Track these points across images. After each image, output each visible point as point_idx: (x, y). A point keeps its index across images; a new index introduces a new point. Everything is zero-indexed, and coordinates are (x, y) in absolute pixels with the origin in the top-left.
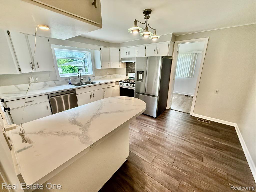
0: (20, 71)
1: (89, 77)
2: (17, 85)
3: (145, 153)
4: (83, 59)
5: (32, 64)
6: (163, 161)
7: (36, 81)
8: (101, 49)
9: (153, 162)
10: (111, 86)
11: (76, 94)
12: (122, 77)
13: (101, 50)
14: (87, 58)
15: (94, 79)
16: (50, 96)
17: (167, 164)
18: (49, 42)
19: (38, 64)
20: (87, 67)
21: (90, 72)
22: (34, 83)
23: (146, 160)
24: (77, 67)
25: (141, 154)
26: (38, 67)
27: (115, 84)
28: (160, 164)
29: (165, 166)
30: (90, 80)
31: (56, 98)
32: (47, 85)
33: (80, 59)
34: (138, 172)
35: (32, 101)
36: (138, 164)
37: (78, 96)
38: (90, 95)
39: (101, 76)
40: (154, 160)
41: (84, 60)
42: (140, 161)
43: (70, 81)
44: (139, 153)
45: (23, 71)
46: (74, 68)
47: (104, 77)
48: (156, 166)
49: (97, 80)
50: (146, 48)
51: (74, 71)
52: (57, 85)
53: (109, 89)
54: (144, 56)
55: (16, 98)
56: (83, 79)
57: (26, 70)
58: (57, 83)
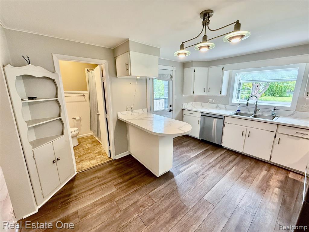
1: (275, 109)
3: (162, 193)
6: (147, 207)
9: (150, 197)
17: (142, 210)
23: (153, 191)
25: (161, 190)
28: (145, 202)
29: (142, 206)
32: (218, 107)
34: (144, 182)
36: (151, 184)
40: (150, 198)
42: (154, 186)
44: (163, 188)
48: (144, 197)
52: (226, 109)
56: (259, 110)
58: (226, 107)
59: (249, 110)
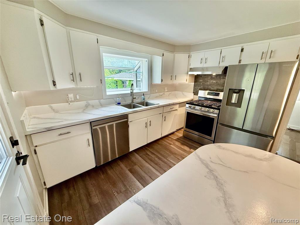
0: (54, 86)
1: (144, 95)
2: (52, 105)
4: (135, 69)
5: (72, 74)
7: (76, 100)
8: (163, 54)
10: (173, 109)
11: (127, 121)
12: (186, 96)
13: (163, 56)
14: (141, 67)
15: (149, 98)
16: (93, 124)
18: (98, 43)
19: (80, 75)
20: (140, 81)
21: (144, 88)
22: (74, 102)
24: (120, 80)
26: (81, 80)
27: (178, 106)
30: (144, 99)
31: (100, 128)
32: (90, 105)
33: (132, 70)
35: (68, 133)
37: (130, 125)
38: (146, 123)
39: (157, 94)
41: (136, 71)
43: (118, 100)
45: (59, 86)
46: (117, 81)
47: (162, 95)
49: (153, 99)
50: (242, 50)
51: (117, 85)
52: (102, 106)
53: (170, 113)
54: (237, 63)
55: (46, 128)
56: (135, 98)
57: (63, 84)
58: (102, 103)
59: (125, 101)
